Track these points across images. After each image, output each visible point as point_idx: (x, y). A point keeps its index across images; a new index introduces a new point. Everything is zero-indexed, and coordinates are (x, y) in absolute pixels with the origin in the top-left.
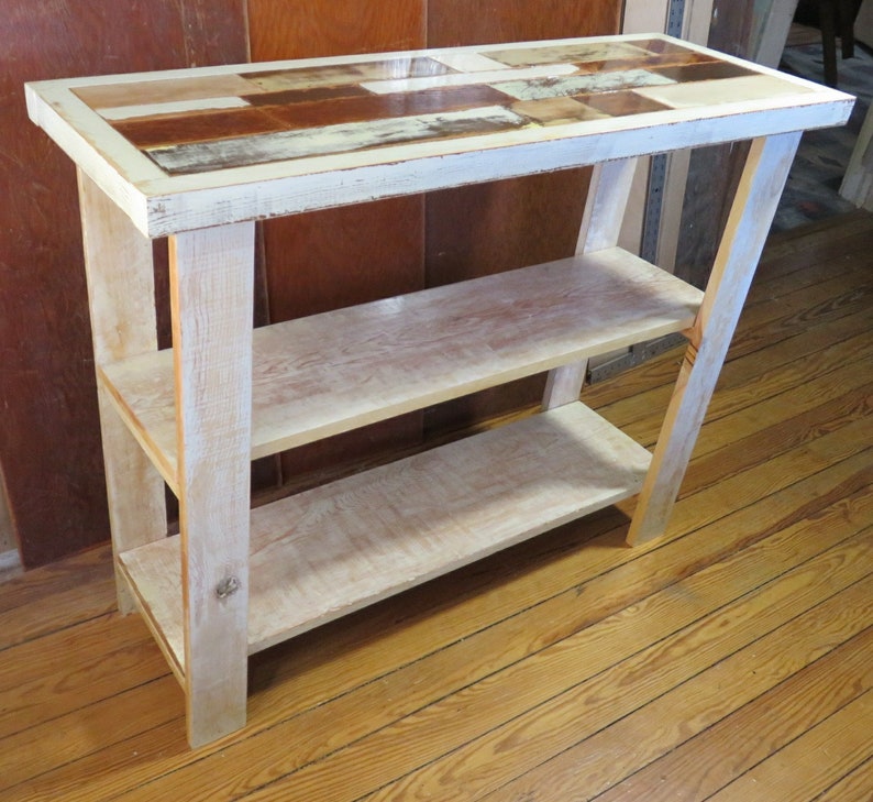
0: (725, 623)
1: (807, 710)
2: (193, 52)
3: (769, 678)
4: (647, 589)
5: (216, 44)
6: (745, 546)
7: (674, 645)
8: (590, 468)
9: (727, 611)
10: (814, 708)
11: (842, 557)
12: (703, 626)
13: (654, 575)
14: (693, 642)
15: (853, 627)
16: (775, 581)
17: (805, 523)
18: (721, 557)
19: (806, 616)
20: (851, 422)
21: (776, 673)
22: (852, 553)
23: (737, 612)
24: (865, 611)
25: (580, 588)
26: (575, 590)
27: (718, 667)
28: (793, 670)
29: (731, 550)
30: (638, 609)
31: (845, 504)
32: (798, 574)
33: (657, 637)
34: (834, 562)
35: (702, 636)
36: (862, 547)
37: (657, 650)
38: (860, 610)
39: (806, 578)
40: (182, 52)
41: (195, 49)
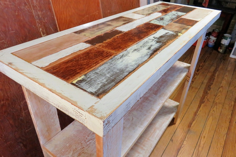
0: (204, 137)
1: (232, 154)
2: (40, 25)
3: (220, 148)
4: (185, 134)
5: (46, 21)
6: (196, 115)
7: (199, 148)
8: (164, 109)
9: (203, 134)
10: (233, 153)
11: (214, 111)
12: (201, 139)
13: (184, 130)
14: (202, 145)
15: (226, 128)
16: (206, 122)
17: (203, 105)
18: (193, 120)
19: (217, 128)
20: (196, 78)
21: (221, 147)
22: (215, 109)
23: (204, 133)
24: (226, 123)
25: (172, 140)
26: (171, 141)
27: (210, 150)
28: (224, 144)
29: (194, 117)
30: (186, 141)
31: (206, 98)
32: (209, 118)
33: (194, 147)
34: (213, 112)
35: (202, 143)
36: (216, 107)
37: (196, 151)
38: (225, 123)
39: (211, 118)
40: (36, 26)
41: (40, 24)
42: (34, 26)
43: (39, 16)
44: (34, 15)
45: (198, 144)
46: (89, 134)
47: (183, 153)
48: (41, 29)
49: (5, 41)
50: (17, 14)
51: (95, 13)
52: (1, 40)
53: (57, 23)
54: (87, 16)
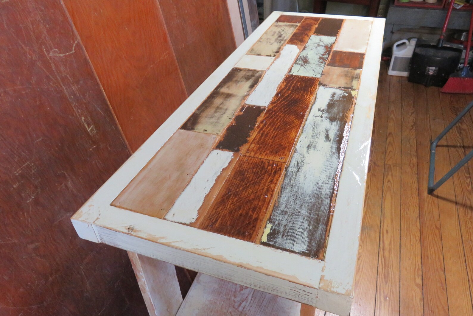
0: (387, 232)
1: (436, 248)
2: (79, 111)
3: (417, 244)
5: (89, 99)
7: (384, 253)
9: (383, 226)
10: (437, 246)
11: (389, 181)
12: (383, 238)
14: (387, 246)
15: (416, 206)
16: (383, 204)
19: (402, 211)
21: (416, 241)
22: (390, 177)
23: (385, 225)
24: (412, 198)
27: (402, 251)
28: (419, 235)
32: (386, 196)
33: (376, 253)
34: (389, 184)
35: (387, 243)
36: (390, 173)
37: (382, 259)
38: (411, 198)
39: (388, 196)
40: (74, 115)
41: (80, 109)
42: (70, 117)
43: (74, 95)
44: (67, 95)
45: (381, 245)
46: (235, 292)
47: (362, 270)
48: (83, 118)
49: (31, 163)
50: (38, 103)
51: (163, 56)
52: (24, 164)
53: (106, 98)
54: (152, 66)
